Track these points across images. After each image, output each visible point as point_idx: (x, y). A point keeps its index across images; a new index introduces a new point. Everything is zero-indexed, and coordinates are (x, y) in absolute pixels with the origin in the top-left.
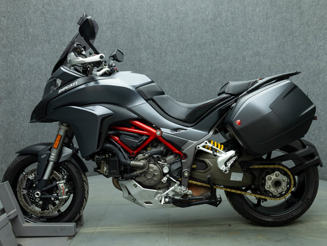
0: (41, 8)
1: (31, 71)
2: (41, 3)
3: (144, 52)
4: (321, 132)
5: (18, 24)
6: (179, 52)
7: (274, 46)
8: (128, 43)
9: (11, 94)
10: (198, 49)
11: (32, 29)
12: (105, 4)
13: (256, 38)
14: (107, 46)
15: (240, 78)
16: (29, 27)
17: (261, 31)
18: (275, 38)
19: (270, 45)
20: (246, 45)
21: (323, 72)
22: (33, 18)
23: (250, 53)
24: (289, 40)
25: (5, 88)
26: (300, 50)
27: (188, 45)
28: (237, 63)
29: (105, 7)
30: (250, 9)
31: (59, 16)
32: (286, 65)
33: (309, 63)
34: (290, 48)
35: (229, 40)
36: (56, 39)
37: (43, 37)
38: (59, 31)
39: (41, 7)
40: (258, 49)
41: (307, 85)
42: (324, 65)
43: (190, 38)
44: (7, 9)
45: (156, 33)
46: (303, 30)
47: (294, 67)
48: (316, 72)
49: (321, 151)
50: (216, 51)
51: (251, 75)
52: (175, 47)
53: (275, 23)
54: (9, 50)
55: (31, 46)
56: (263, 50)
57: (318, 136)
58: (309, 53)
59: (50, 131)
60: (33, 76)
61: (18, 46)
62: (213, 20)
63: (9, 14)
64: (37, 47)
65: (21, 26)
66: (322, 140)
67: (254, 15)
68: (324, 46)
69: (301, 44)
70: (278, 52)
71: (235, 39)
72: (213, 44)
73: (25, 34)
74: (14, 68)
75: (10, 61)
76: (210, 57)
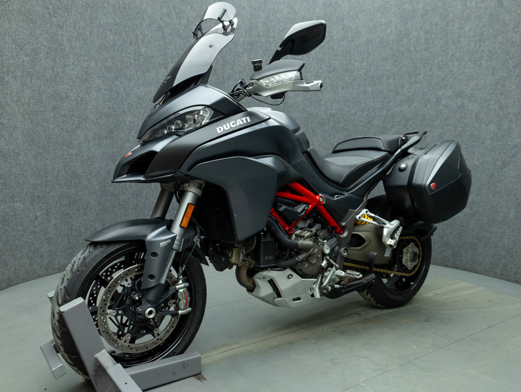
0: (158, 20)
1: (140, 104)
2: (159, 13)
5: (127, 41)
6: (343, 88)
7: (488, 83)
10: (370, 84)
11: (145, 49)
12: (243, 17)
13: (461, 71)
16: (141, 46)
17: (470, 61)
18: (491, 72)
19: (482, 81)
20: (443, 80)
22: (146, 33)
23: (450, 93)
25: (106, 125)
27: (355, 78)
28: (427, 107)
29: (243, 20)
30: (456, 26)
31: (181, 32)
34: (513, 87)
35: (418, 72)
37: (158, 59)
38: (180, 53)
39: (158, 18)
40: (462, 86)
43: (359, 67)
44: (115, 21)
45: (311, 59)
47: (517, 116)
50: (397, 88)
51: (447, 125)
52: (336, 81)
53: (494, 48)
54: (114, 75)
55: (143, 70)
56: (470, 88)
60: (142, 111)
61: (125, 71)
62: (397, 43)
63: (117, 26)
64: (149, 72)
65: (131, 43)
67: (461, 36)
70: (493, 93)
71: (427, 71)
72: (392, 77)
73: (135, 54)
74: (119, 99)
75: (115, 89)
76: (387, 96)
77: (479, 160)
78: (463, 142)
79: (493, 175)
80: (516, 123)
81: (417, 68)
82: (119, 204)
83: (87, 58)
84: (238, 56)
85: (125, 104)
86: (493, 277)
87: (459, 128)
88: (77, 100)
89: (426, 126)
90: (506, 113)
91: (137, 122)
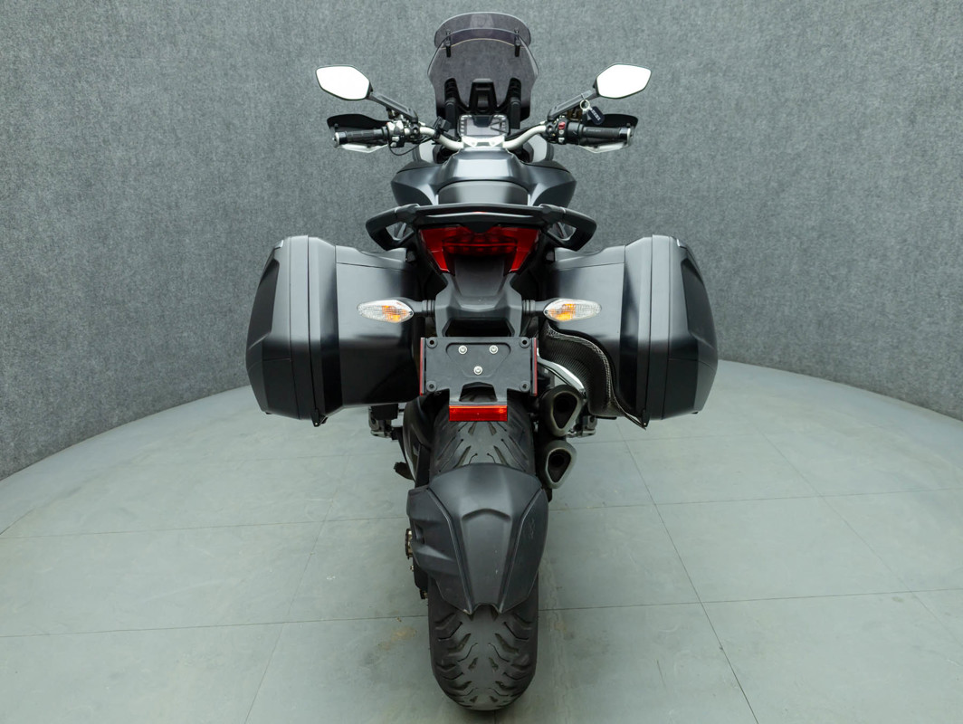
1: (135, 122)
3: (419, 59)
4: (853, 273)
7: (754, 46)
8: (377, 37)
9: (90, 185)
10: (559, 50)
11: (126, 9)
13: (709, 24)
14: (324, 47)
15: (664, 129)
18: (757, 27)
19: (744, 43)
20: (681, 42)
21: (872, 123)
23: (693, 64)
24: (794, 32)
25: (75, 172)
26: (820, 62)
28: (658, 90)
32: (780, 100)
33: (838, 97)
34: (794, 54)
35: (639, 26)
36: (191, 31)
37: (155, 27)
38: (197, 10)
40: (713, 53)
41: (829, 153)
42: (877, 105)
43: (537, 20)
45: (450, 7)
46: (833, 7)
47: (800, 105)
48: (855, 123)
49: (849, 317)
50: (605, 57)
51: (692, 121)
54: (73, 70)
55: (129, 54)
56: (725, 56)
57: (845, 283)
58: (842, 71)
59: (196, 271)
60: (142, 135)
61: (94, 59)
64: (142, 56)
66: (853, 291)
68: (882, 55)
69: (825, 46)
70: (762, 65)
71: (654, 25)
72: (596, 37)
73: (108, 22)
74: (91, 117)
75: (80, 99)
76: (589, 71)
77: (743, 180)
78: (718, 151)
79: (765, 205)
80: (799, 117)
81: (636, 20)
82: (128, 317)
83: (11, 43)
84: (312, 7)
85: (105, 126)
86: (768, 366)
87: (710, 126)
88: (8, 131)
89: (657, 124)
90: (783, 100)
91: (137, 159)
